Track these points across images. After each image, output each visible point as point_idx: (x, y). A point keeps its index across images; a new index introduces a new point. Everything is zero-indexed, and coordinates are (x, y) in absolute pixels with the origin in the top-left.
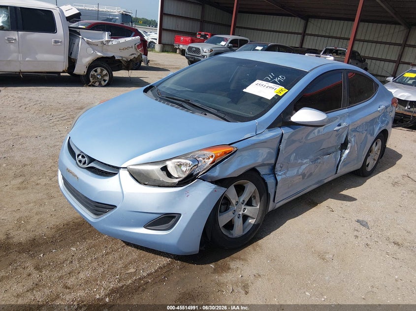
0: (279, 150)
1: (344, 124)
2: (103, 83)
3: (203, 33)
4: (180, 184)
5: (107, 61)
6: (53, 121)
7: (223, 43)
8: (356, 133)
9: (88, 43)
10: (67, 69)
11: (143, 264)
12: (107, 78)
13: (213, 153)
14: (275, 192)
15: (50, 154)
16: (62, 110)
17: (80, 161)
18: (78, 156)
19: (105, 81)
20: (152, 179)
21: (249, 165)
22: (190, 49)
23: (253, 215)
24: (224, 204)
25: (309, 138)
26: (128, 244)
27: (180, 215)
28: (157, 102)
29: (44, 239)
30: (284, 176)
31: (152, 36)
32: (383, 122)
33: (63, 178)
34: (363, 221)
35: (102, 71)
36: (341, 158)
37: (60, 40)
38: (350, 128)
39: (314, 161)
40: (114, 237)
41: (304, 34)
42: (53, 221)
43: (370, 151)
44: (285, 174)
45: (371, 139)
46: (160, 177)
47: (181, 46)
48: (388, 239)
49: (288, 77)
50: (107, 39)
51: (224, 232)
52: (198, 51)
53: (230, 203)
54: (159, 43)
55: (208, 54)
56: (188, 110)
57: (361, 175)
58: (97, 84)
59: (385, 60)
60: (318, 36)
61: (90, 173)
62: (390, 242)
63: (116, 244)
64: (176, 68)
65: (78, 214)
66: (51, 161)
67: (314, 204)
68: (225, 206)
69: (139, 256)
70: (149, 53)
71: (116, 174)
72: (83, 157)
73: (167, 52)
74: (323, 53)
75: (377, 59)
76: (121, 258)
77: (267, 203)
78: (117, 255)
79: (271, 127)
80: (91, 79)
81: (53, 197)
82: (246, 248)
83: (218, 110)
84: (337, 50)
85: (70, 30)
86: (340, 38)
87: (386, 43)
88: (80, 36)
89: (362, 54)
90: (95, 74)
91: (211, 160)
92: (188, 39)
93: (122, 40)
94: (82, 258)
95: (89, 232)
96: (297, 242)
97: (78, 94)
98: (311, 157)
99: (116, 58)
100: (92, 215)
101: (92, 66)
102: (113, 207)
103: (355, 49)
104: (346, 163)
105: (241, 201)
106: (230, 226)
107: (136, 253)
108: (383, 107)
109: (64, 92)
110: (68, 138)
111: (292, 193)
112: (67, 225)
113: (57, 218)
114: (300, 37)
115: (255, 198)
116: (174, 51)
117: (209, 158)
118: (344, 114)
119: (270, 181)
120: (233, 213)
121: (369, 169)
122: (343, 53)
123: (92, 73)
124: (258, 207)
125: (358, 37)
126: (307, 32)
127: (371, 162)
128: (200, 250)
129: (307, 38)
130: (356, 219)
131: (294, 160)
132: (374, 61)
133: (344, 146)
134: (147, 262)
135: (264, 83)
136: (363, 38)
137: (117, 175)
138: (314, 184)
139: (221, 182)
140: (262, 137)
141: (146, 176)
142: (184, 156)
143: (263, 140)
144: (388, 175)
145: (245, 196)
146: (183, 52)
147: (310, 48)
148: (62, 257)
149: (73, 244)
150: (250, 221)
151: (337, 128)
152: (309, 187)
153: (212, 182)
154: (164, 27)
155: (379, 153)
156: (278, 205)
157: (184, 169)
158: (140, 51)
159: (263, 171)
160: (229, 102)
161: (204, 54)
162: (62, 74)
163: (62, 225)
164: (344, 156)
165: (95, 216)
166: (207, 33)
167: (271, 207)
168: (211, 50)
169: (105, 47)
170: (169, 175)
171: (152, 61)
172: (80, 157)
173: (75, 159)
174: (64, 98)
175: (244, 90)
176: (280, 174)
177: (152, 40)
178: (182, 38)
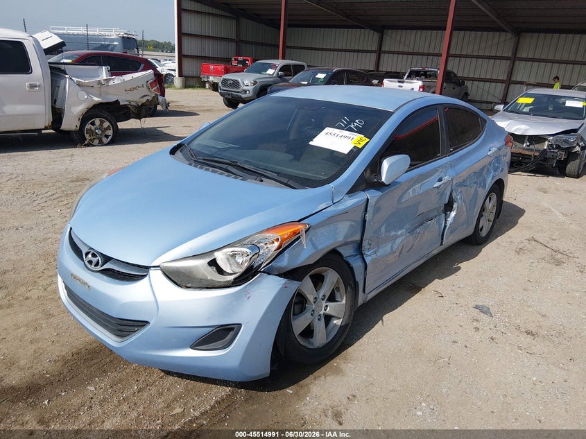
0: (364, 221)
1: (446, 179)
2: (105, 140)
3: (240, 58)
4: (236, 283)
5: (109, 108)
6: (38, 202)
7: (270, 71)
8: (463, 189)
9: (79, 84)
10: (50, 124)
11: (193, 399)
12: (110, 133)
13: (278, 235)
14: (365, 279)
15: (40, 252)
16: (50, 185)
17: (90, 262)
18: (87, 254)
19: (107, 136)
20: (197, 279)
21: (328, 247)
22: (225, 82)
23: (338, 314)
24: (298, 303)
25: (403, 201)
26: (168, 373)
27: (240, 325)
28: (192, 168)
29: (47, 378)
30: (374, 256)
31: (168, 66)
32: (496, 169)
33: (67, 288)
34: (483, 307)
35: (102, 123)
36: (445, 223)
37: (38, 84)
38: (454, 183)
39: (411, 232)
40: (147, 365)
41: (379, 52)
42: (57, 351)
43: (483, 209)
44: (375, 252)
45: (483, 193)
46: (207, 275)
47: (211, 79)
48: (518, 328)
49: (367, 120)
50: (105, 78)
51: (301, 341)
52: (236, 84)
53: (306, 301)
54: (179, 76)
55: (251, 88)
56: (237, 176)
57: (473, 242)
58: (96, 142)
59: (491, 81)
60: (399, 53)
61: (105, 278)
62: (521, 332)
63: (151, 374)
64: (208, 110)
65: (92, 337)
66: (42, 262)
67: (416, 289)
68: (300, 306)
69: (186, 388)
70: (167, 90)
71: (145, 276)
72: (94, 255)
73: (192, 87)
74: (408, 77)
75: (480, 80)
76: (160, 394)
77: (355, 294)
78: (154, 391)
79: (352, 191)
80: (87, 136)
81: (52, 316)
82: (333, 361)
83: (278, 173)
84: (426, 72)
85: (51, 68)
86: (428, 55)
87: (489, 58)
88: (67, 76)
89: (460, 75)
90: (93, 129)
91: (276, 244)
92: (221, 67)
93: (128, 77)
94: (105, 400)
95: (111, 361)
96: (400, 345)
97: (69, 158)
98: (408, 226)
99: (121, 104)
100: (114, 337)
101: (87, 117)
102: (145, 323)
103: (449, 68)
104: (453, 230)
105: (321, 296)
106: (308, 332)
107: (180, 385)
108: (494, 149)
109: (49, 158)
110: (69, 230)
111: (386, 278)
112: (78, 354)
113: (62, 345)
114: (374, 56)
115: (339, 291)
116: (203, 85)
117: (273, 243)
118: (446, 163)
119: (356, 264)
120: (312, 315)
121: (484, 233)
122: (435, 75)
123: (88, 126)
124: (344, 302)
125: (452, 52)
126: (383, 49)
127: (486, 225)
128: (271, 371)
129: (384, 57)
130: (474, 304)
131: (385, 232)
132: (476, 83)
133: (448, 207)
134: (199, 396)
135: (337, 131)
136: (458, 52)
137: (147, 278)
138: (414, 262)
139: (292, 274)
140: (341, 207)
141: (188, 276)
142: (240, 243)
143: (343, 210)
144: (509, 240)
145: (326, 289)
146: (215, 87)
147: (389, 71)
148: (76, 401)
149: (90, 380)
150: (335, 322)
151: (438, 184)
152: (407, 267)
153: (280, 275)
154: (185, 52)
155: (494, 212)
156: (370, 296)
157: (240, 260)
158: (154, 91)
159: (346, 252)
160: (291, 161)
161: (245, 88)
162: (43, 132)
163: (71, 355)
164: (450, 220)
165: (118, 339)
166: (246, 58)
167: (361, 300)
168: (255, 83)
169: (103, 89)
170: (220, 271)
171: (173, 102)
172: (90, 256)
173: (82, 259)
174: (51, 167)
175: (311, 143)
176: (369, 253)
177: (169, 72)
178: (212, 67)
